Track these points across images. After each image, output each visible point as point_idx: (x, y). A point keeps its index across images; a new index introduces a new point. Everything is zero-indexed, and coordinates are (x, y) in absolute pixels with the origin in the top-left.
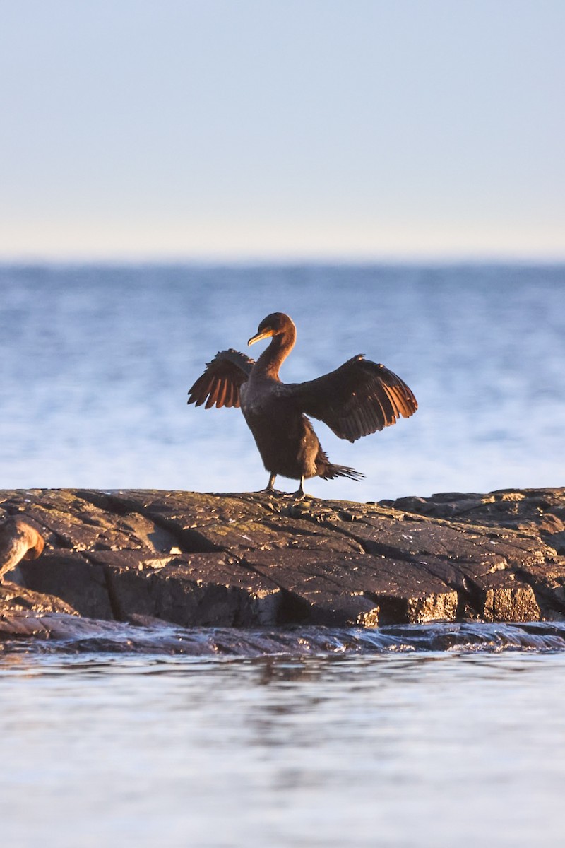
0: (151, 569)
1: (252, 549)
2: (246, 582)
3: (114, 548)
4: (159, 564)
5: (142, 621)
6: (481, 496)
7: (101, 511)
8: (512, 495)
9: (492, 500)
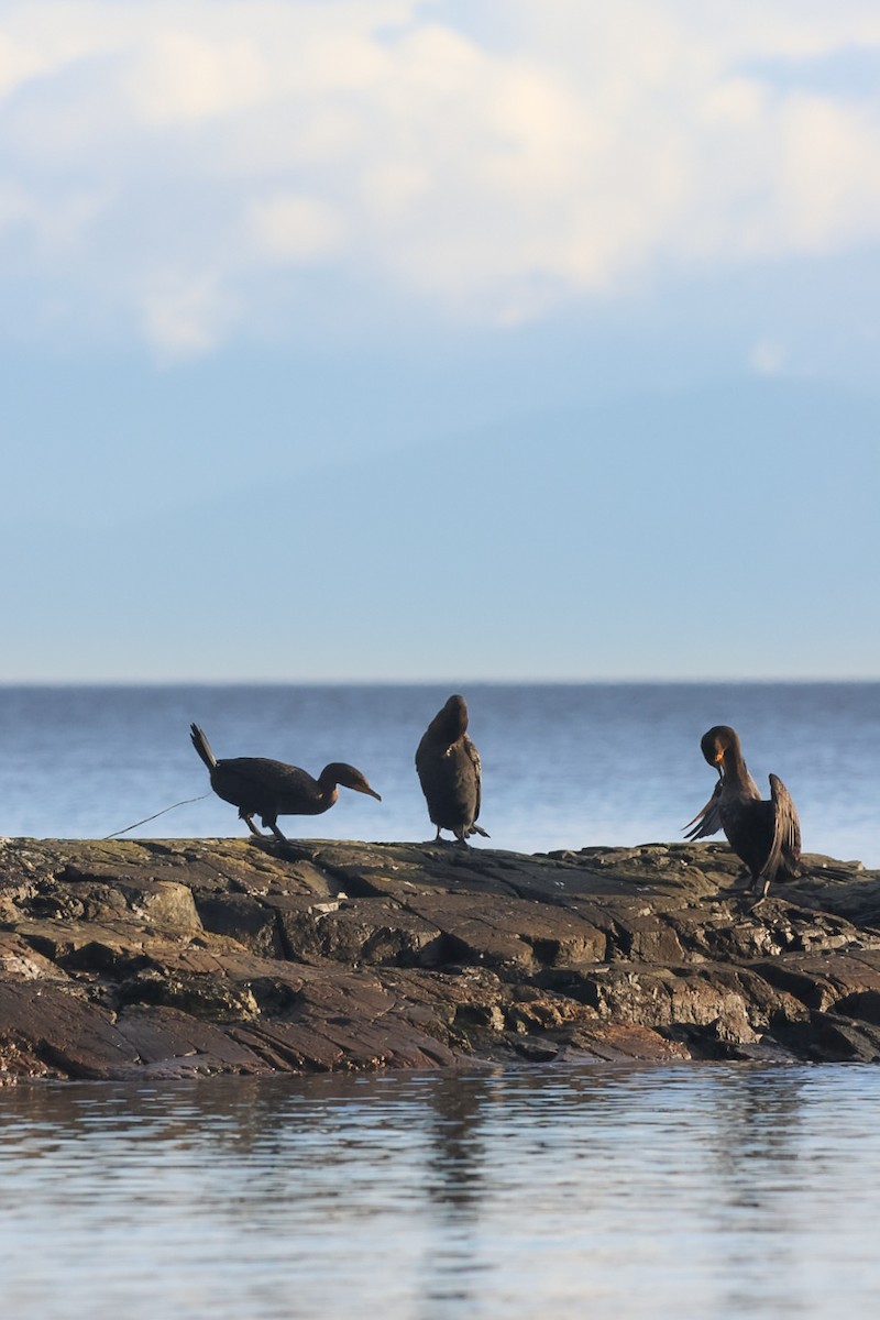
0: (320, 912)
1: (415, 895)
2: (408, 925)
3: (285, 893)
4: (326, 908)
5: (311, 961)
6: (627, 849)
7: (272, 859)
8: (657, 848)
9: (639, 853)
